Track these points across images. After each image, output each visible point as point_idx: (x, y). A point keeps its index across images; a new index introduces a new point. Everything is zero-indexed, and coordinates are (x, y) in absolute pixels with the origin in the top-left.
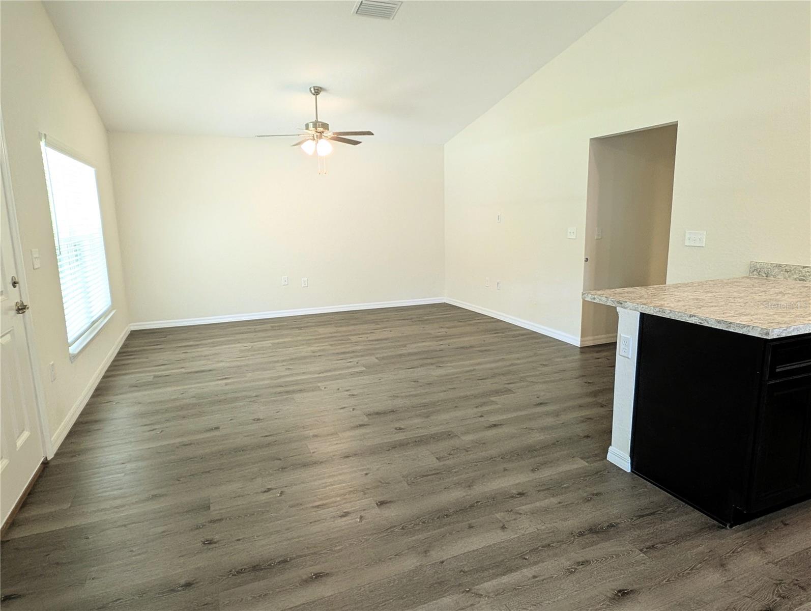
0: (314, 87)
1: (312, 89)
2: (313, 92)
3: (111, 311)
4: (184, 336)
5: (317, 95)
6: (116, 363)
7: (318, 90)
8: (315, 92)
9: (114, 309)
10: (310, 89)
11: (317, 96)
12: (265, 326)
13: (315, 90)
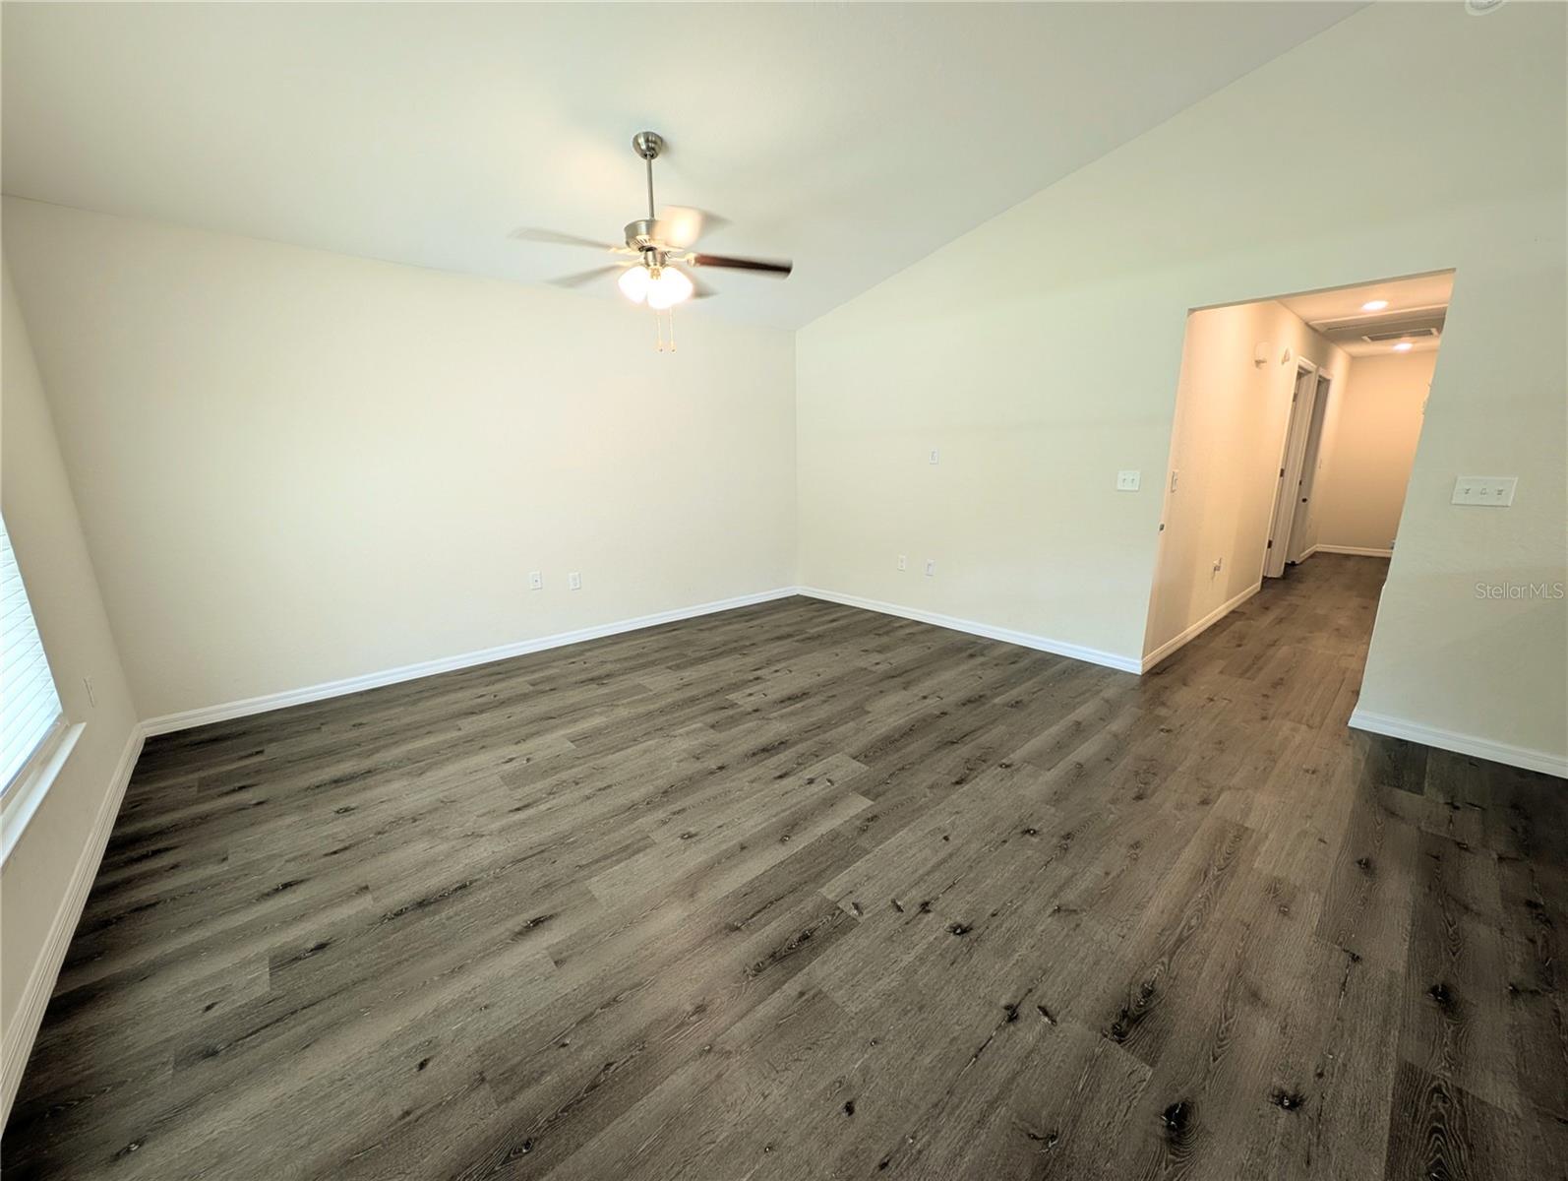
0: (647, 135)
1: (642, 140)
2: (644, 147)
3: (67, 729)
4: (313, 742)
5: (652, 156)
6: (102, 908)
7: (655, 143)
8: (648, 147)
9: (75, 722)
10: (636, 139)
11: (653, 161)
12: (512, 682)
13: (647, 141)
